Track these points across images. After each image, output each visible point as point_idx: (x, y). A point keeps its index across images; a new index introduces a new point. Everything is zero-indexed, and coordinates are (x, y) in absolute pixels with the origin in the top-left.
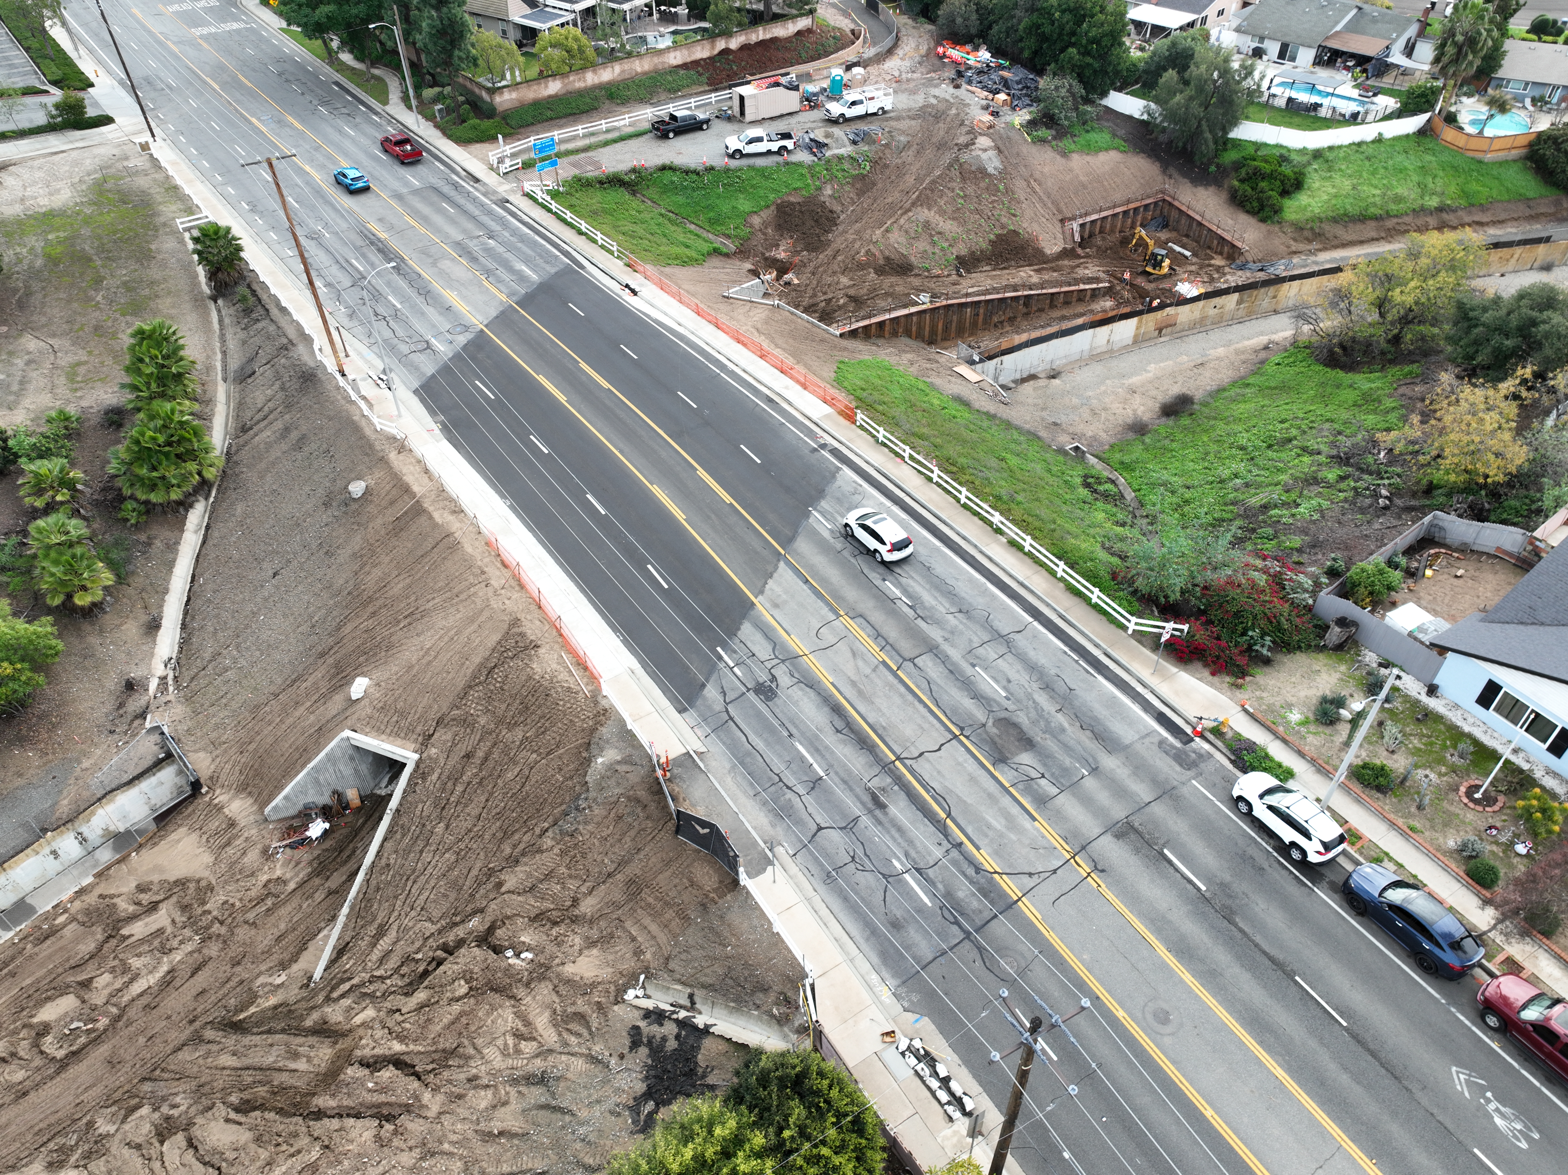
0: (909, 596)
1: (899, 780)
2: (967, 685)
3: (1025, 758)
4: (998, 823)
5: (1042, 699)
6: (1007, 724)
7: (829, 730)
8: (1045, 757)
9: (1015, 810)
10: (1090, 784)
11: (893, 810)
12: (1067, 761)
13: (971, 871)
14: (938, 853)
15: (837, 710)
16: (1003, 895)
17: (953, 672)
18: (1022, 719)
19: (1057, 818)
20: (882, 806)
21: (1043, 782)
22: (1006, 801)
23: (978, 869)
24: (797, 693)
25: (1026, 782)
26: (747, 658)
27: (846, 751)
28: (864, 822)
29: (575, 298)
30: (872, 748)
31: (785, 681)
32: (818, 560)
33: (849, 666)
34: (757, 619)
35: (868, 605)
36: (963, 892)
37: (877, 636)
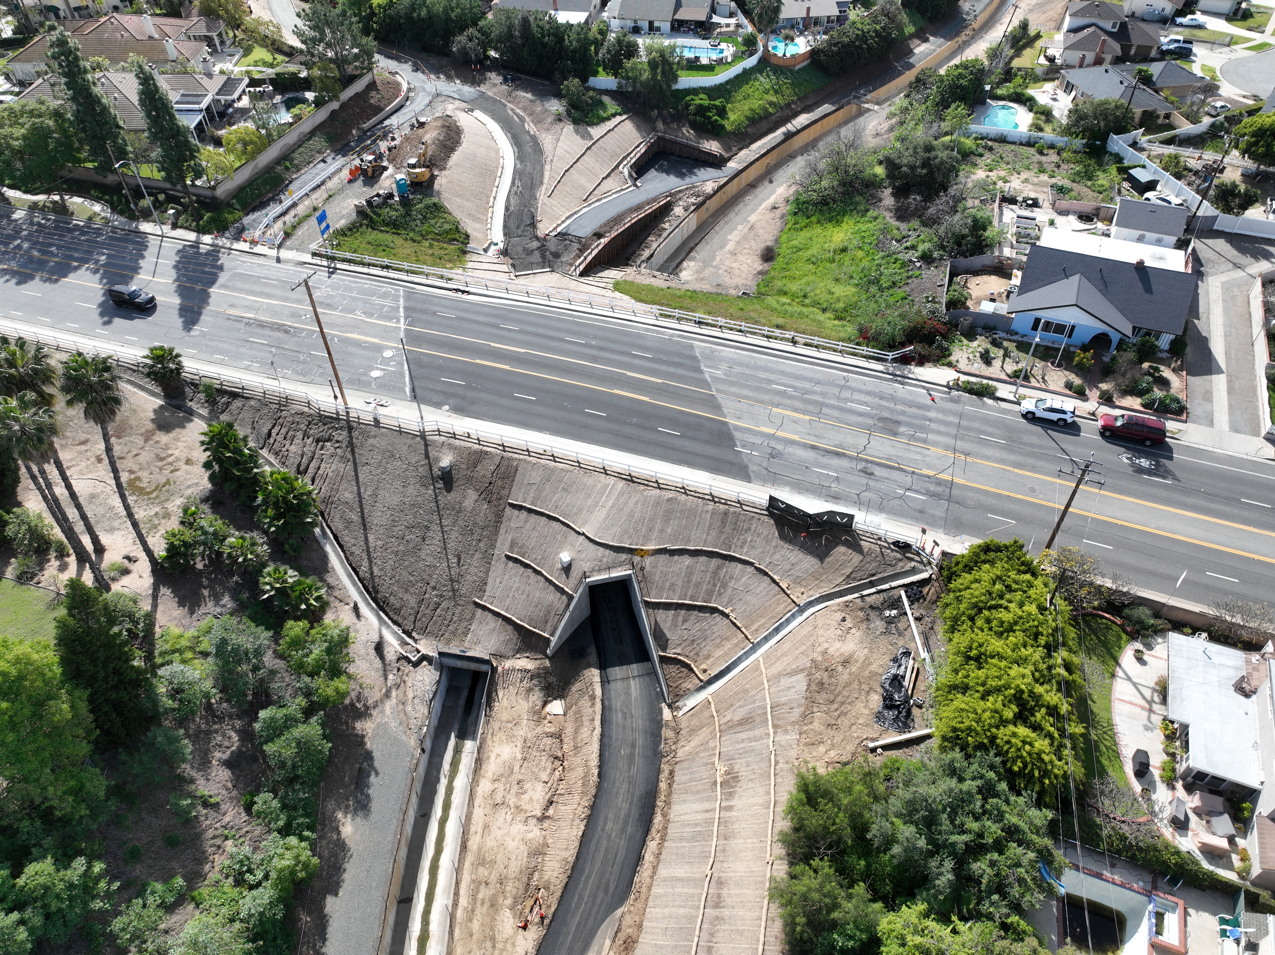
0: (789, 387)
1: (866, 461)
2: (852, 412)
3: (902, 429)
4: (919, 457)
5: (884, 403)
6: (884, 419)
7: (820, 458)
9: (919, 450)
10: (933, 426)
11: (876, 473)
12: (918, 422)
13: (927, 479)
14: (909, 479)
15: (813, 447)
16: (946, 481)
17: (841, 409)
18: (886, 414)
19: (935, 444)
20: (872, 474)
21: (917, 434)
22: (913, 448)
23: (929, 477)
24: (790, 449)
25: (912, 437)
26: (753, 446)
27: (835, 461)
28: (871, 483)
29: (436, 309)
30: (844, 455)
31: (779, 447)
32: (733, 389)
33: (799, 428)
34: (737, 428)
35: (777, 399)
36: (932, 488)
37: (796, 410)
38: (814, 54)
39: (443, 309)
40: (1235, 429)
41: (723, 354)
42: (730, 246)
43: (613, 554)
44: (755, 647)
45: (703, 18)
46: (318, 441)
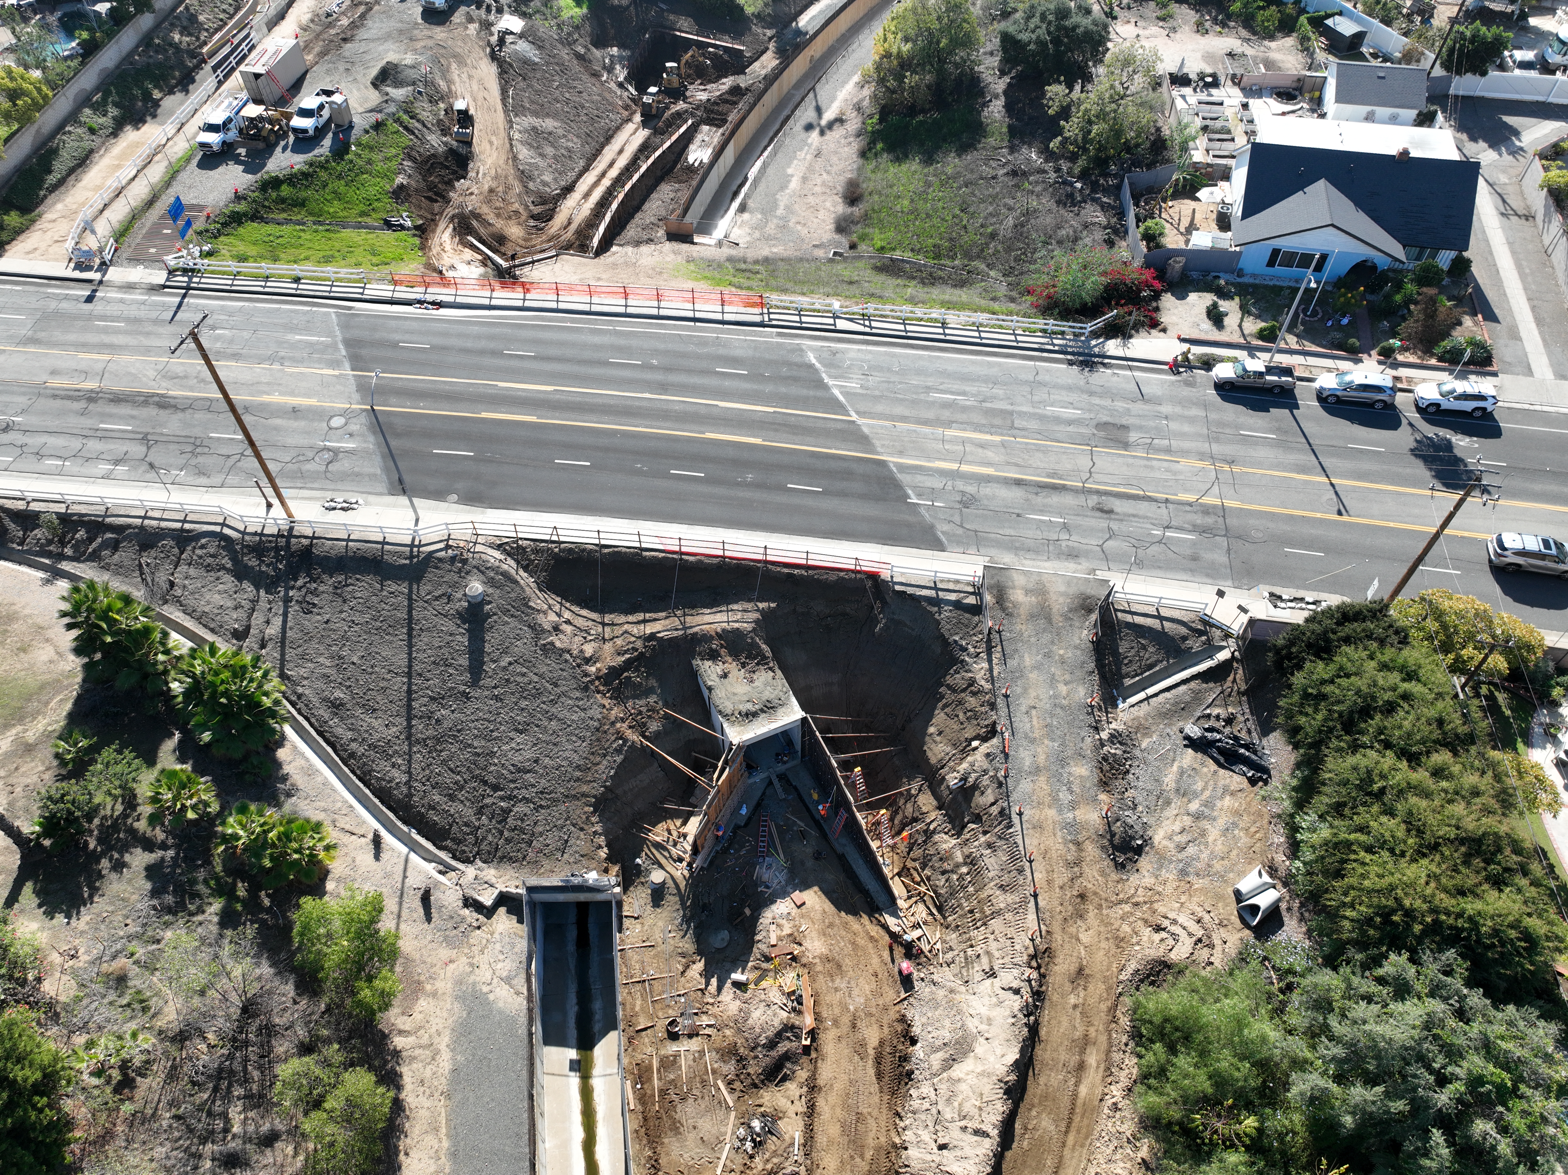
0: (959, 394)
1: (1098, 492)
2: (1058, 420)
3: (1133, 436)
4: (1168, 476)
5: (1096, 401)
6: (1102, 426)
7: (1031, 497)
8: (1140, 428)
9: (1165, 464)
10: (1174, 426)
11: (1117, 509)
12: (1152, 424)
13: (1188, 508)
14: (1163, 511)
15: (1018, 483)
16: (1215, 507)
17: (1040, 419)
18: (1105, 418)
19: (1185, 453)
20: (1111, 512)
21: (1156, 441)
22: (1154, 463)
23: (1190, 504)
24: (987, 490)
25: (1150, 448)
26: (933, 493)
27: (1055, 499)
28: (1114, 526)
29: (396, 337)
30: (1063, 488)
31: (971, 489)
32: (880, 408)
33: (990, 454)
34: (902, 468)
35: (946, 414)
36: (1199, 520)
37: (978, 428)
39: (407, 337)
40: (1561, 374)
41: (851, 355)
42: (794, 184)
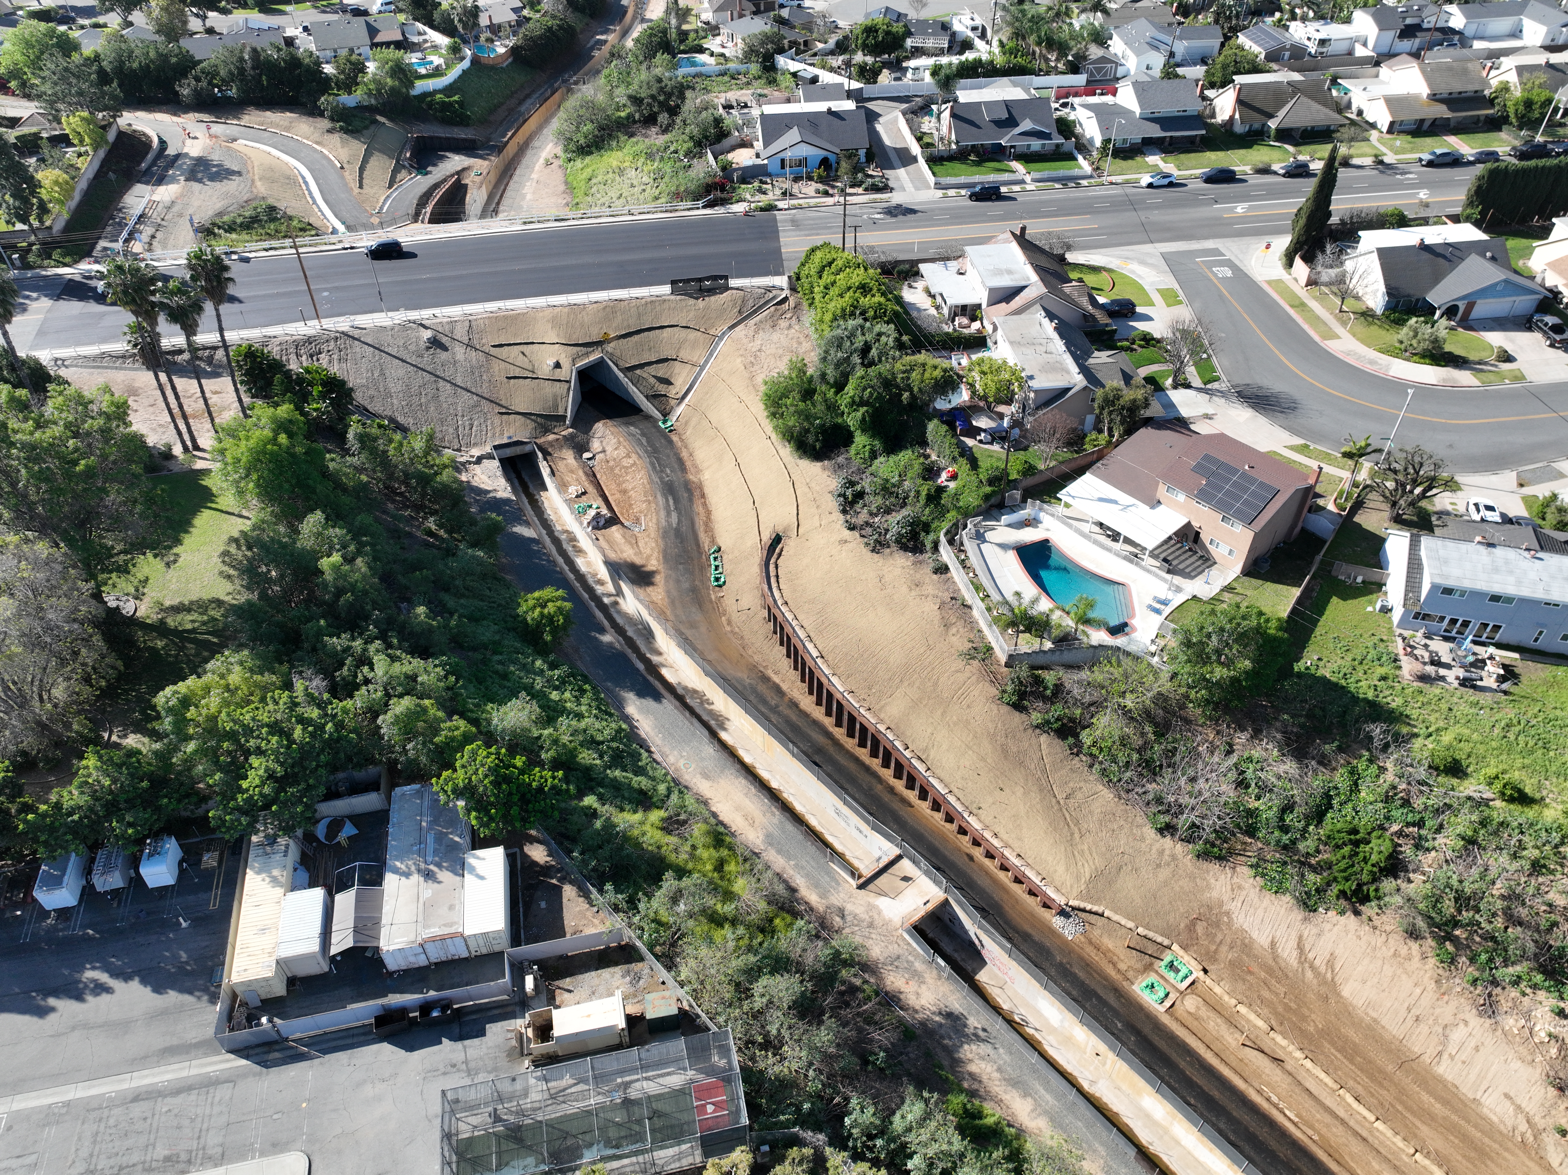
38: (514, 51)
40: (917, 189)
42: (529, 197)
43: (584, 350)
44: (702, 368)
45: (400, 38)
46: (311, 356)
